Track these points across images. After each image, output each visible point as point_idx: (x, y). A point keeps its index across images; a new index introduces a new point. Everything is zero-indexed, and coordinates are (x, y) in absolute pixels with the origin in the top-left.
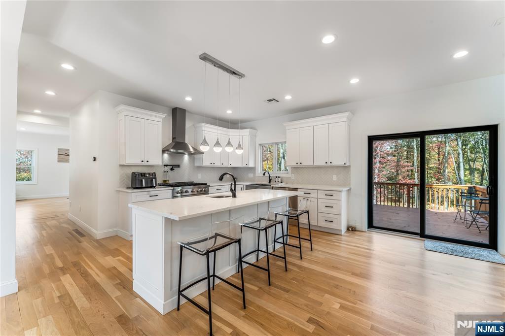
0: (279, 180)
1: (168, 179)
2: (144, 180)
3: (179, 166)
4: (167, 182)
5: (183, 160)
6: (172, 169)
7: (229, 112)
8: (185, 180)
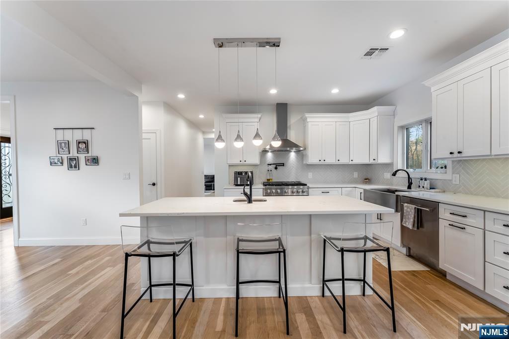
0: (427, 184)
1: (271, 178)
2: (239, 178)
3: (283, 165)
4: (271, 181)
5: (288, 158)
6: (276, 168)
7: (335, 91)
8: (292, 179)
